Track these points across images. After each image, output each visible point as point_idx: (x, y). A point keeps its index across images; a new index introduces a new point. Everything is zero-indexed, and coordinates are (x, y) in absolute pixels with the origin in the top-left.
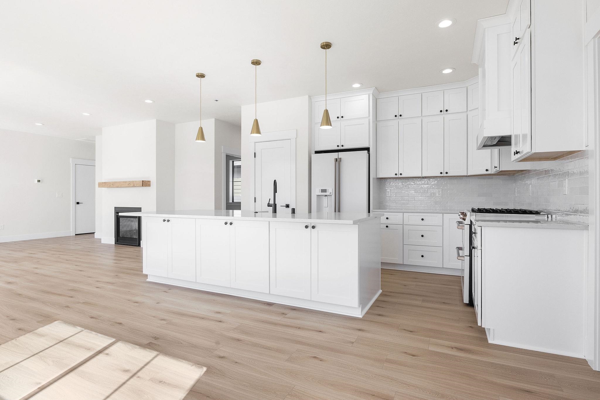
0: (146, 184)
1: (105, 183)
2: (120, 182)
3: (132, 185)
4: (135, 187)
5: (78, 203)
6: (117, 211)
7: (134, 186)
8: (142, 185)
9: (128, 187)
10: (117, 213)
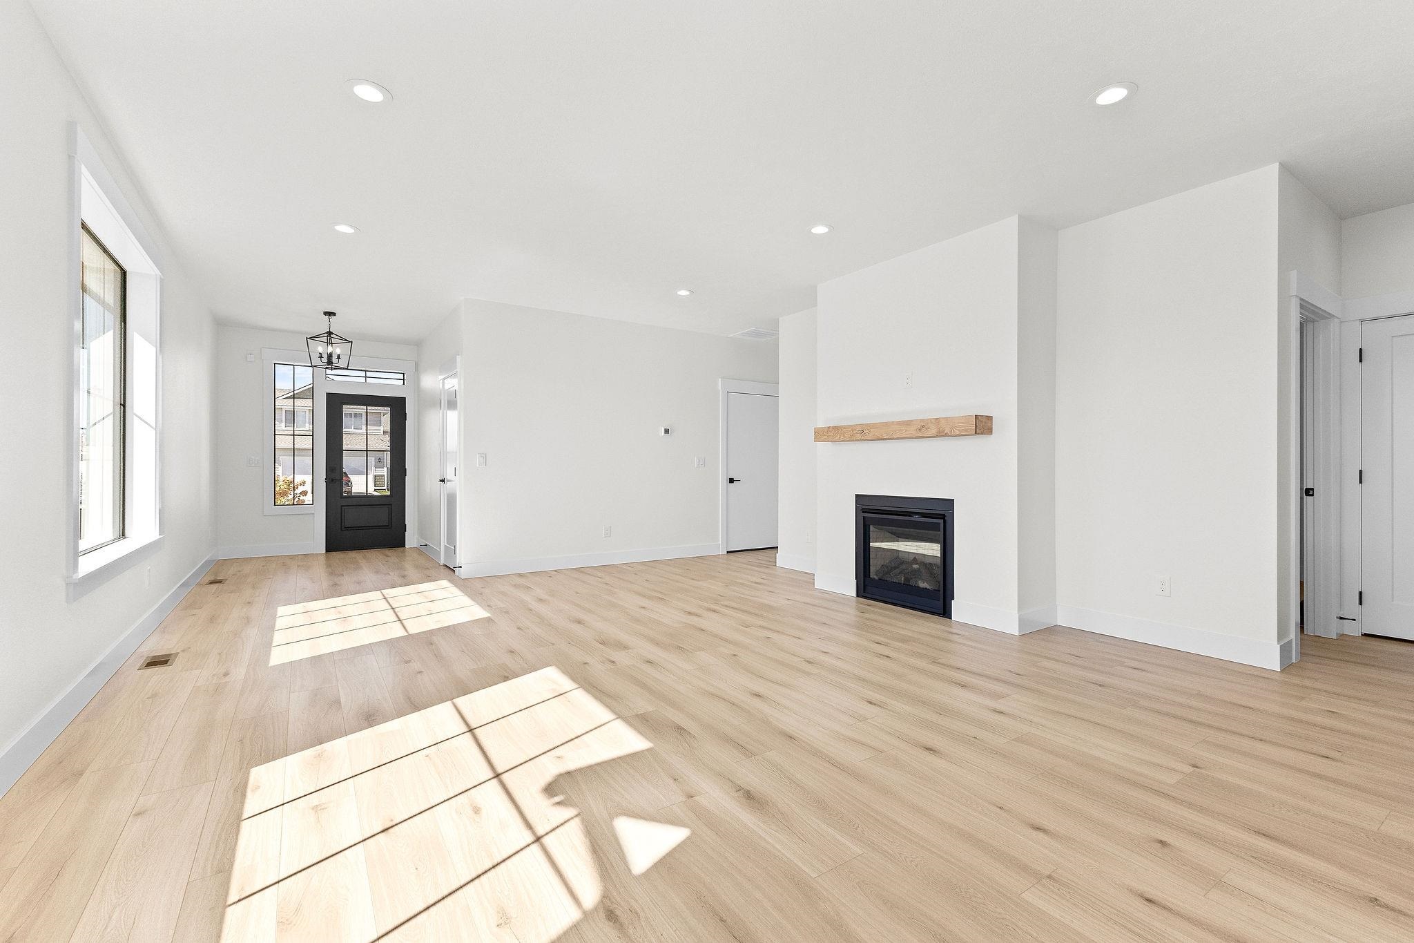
0: (983, 425)
1: (836, 428)
2: (887, 424)
3: (933, 431)
4: (946, 435)
5: (731, 481)
6: (864, 507)
7: (941, 434)
8: (976, 430)
9: (916, 438)
10: (863, 512)
